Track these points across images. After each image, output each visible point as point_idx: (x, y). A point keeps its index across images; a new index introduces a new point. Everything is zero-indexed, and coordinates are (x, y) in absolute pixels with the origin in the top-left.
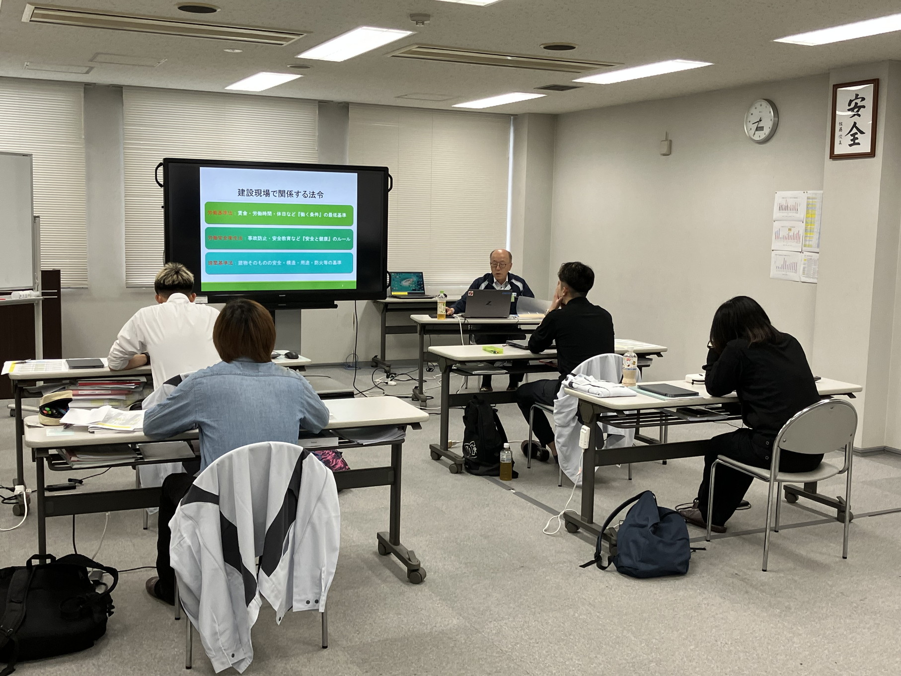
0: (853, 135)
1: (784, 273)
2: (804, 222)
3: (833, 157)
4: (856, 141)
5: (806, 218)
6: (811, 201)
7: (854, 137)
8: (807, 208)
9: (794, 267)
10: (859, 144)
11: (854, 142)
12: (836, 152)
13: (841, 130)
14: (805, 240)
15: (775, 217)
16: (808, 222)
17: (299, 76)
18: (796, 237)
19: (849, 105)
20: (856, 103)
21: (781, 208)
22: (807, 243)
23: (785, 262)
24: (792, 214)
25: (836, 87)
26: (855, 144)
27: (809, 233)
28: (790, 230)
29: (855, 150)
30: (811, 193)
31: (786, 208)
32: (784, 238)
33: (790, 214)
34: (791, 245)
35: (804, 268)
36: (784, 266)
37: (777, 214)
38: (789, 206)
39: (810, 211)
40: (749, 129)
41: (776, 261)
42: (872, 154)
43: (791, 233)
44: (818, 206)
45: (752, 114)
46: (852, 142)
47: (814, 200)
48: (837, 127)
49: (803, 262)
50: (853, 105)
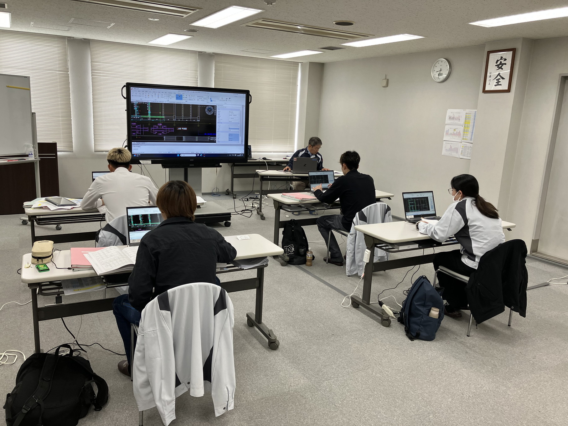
0: (498, 80)
1: (450, 153)
2: (463, 126)
3: (484, 91)
4: (499, 83)
5: (465, 124)
6: (468, 115)
7: (498, 81)
8: (465, 118)
9: (456, 150)
10: (501, 85)
11: (498, 83)
12: (486, 89)
13: (490, 76)
14: (463, 136)
15: (446, 122)
16: (466, 126)
17: (190, 37)
18: (458, 134)
19: (497, 63)
20: (501, 62)
21: (450, 118)
22: (465, 137)
23: (451, 147)
24: (457, 122)
25: (489, 53)
26: (498, 85)
27: (466, 132)
28: (455, 130)
29: (499, 88)
30: (468, 111)
31: (453, 118)
32: (451, 134)
33: (455, 122)
34: (455, 139)
35: (462, 151)
36: (451, 149)
37: (448, 121)
38: (455, 117)
39: (467, 121)
40: (434, 75)
41: (446, 146)
42: (508, 91)
43: (455, 132)
44: (472, 117)
45: (436, 67)
46: (497, 84)
47: (471, 115)
48: (488, 75)
49: (461, 147)
50: (499, 63)
